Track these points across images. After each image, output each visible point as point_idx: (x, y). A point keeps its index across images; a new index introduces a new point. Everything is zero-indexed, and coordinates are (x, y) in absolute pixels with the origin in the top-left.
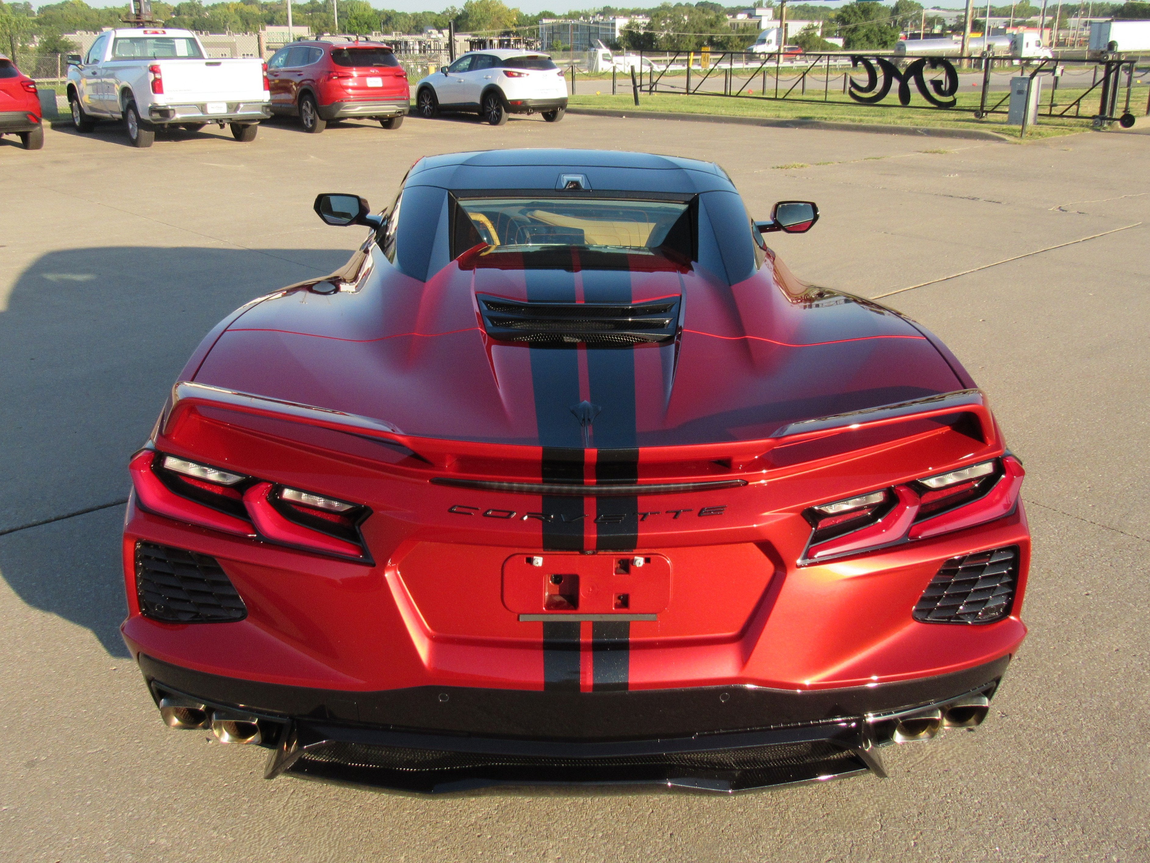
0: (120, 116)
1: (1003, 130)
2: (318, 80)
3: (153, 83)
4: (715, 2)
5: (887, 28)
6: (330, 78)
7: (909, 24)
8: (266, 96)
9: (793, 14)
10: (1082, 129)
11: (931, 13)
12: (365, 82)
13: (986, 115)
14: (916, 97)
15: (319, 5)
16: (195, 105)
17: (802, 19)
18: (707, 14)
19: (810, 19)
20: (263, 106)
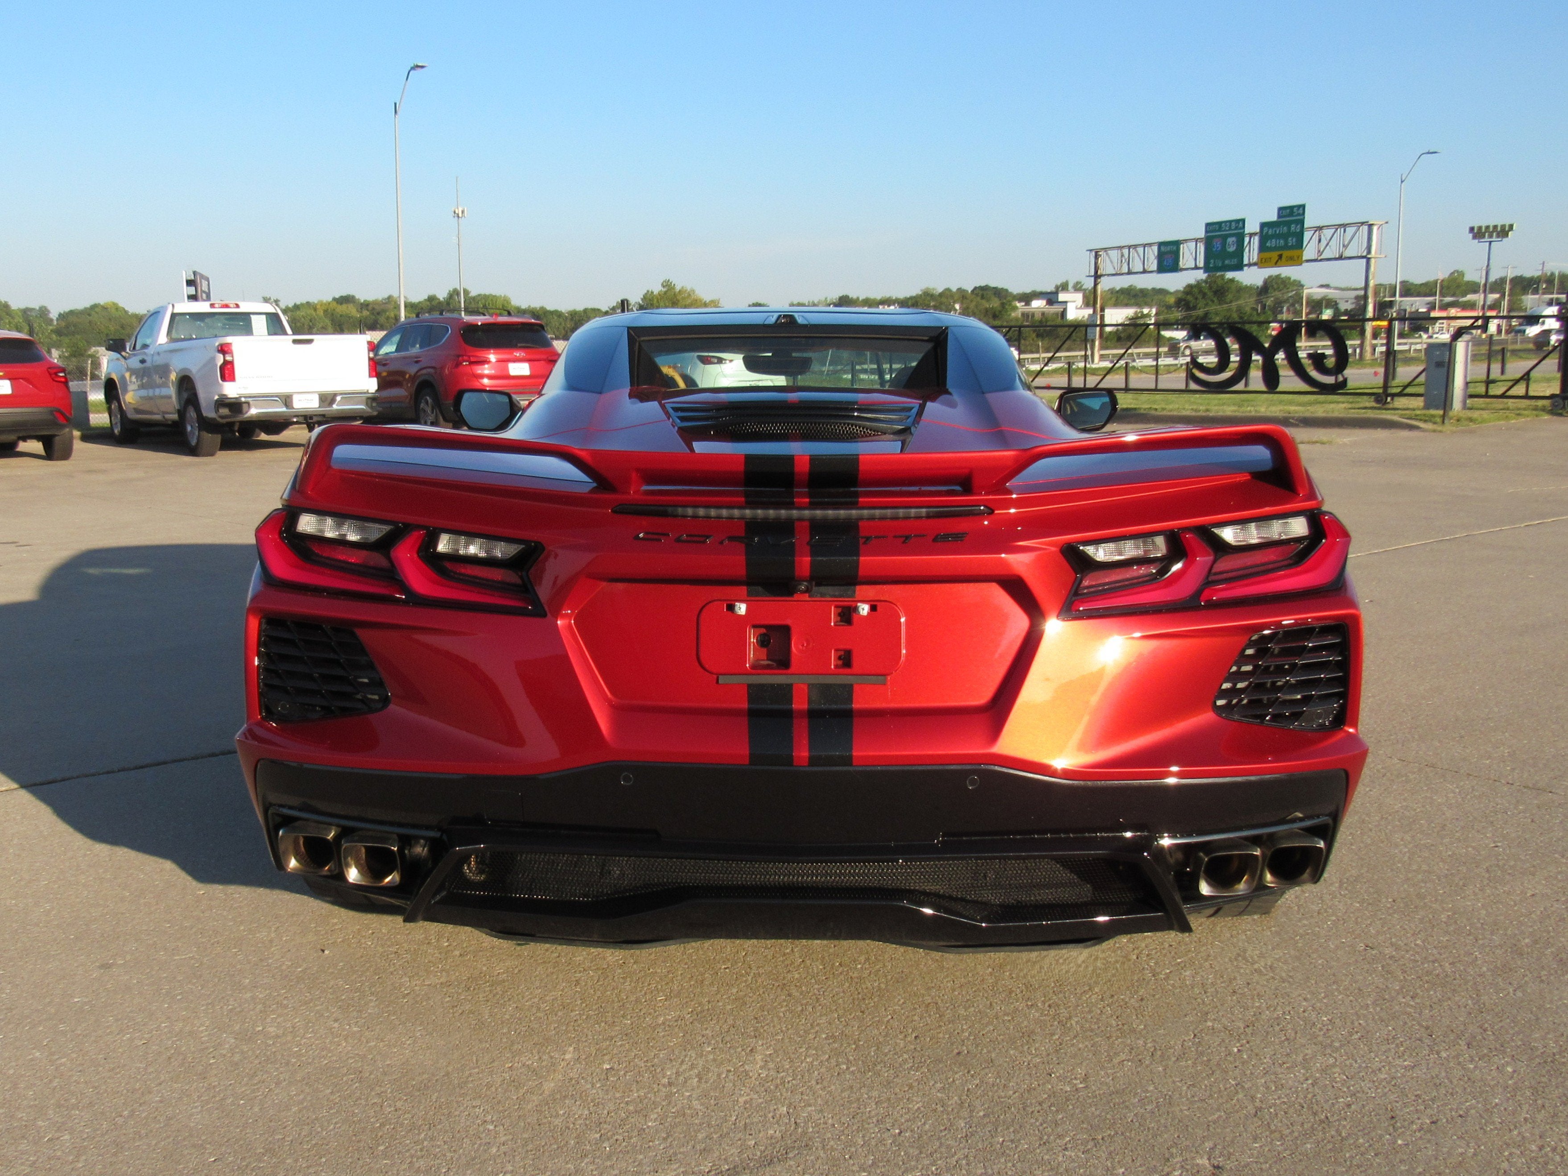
0: (175, 417)
1: (1416, 415)
2: (442, 368)
3: (222, 368)
4: (1000, 286)
5: (1251, 315)
6: (458, 364)
7: (1285, 309)
8: (372, 385)
9: (1114, 299)
10: (1535, 412)
11: (1318, 292)
12: (507, 369)
13: (1392, 399)
14: (1288, 379)
15: (440, 303)
16: (277, 396)
17: (1127, 305)
18: (988, 300)
19: (1139, 305)
20: (368, 398)
